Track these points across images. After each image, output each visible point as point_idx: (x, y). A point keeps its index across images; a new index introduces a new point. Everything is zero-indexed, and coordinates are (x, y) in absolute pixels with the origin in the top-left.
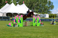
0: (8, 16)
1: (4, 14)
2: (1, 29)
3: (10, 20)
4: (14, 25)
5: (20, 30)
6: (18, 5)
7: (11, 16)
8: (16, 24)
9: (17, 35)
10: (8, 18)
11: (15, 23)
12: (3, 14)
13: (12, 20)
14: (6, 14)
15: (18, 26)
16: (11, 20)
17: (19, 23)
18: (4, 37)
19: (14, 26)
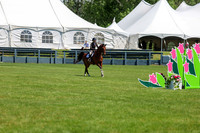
0: (144, 47)
1: (131, 41)
2: (122, 97)
3: (154, 62)
4: (168, 83)
5: (190, 100)
6: (183, 4)
7: (157, 49)
8: (175, 78)
9: (181, 121)
10: (146, 56)
11: (170, 73)
12: (128, 42)
13: (159, 62)
14: (137, 43)
15: (183, 87)
16: (156, 65)
17: (187, 73)
18: (133, 125)
19: (167, 87)
